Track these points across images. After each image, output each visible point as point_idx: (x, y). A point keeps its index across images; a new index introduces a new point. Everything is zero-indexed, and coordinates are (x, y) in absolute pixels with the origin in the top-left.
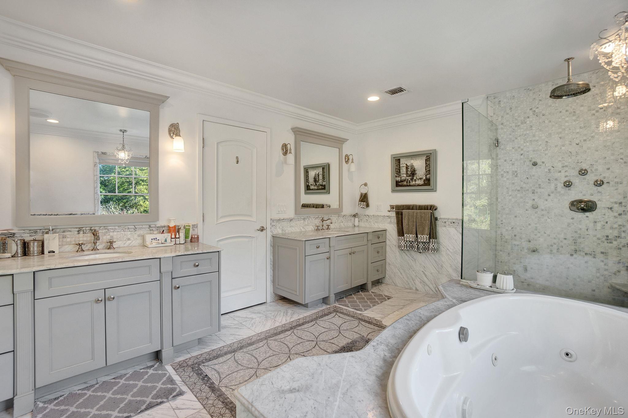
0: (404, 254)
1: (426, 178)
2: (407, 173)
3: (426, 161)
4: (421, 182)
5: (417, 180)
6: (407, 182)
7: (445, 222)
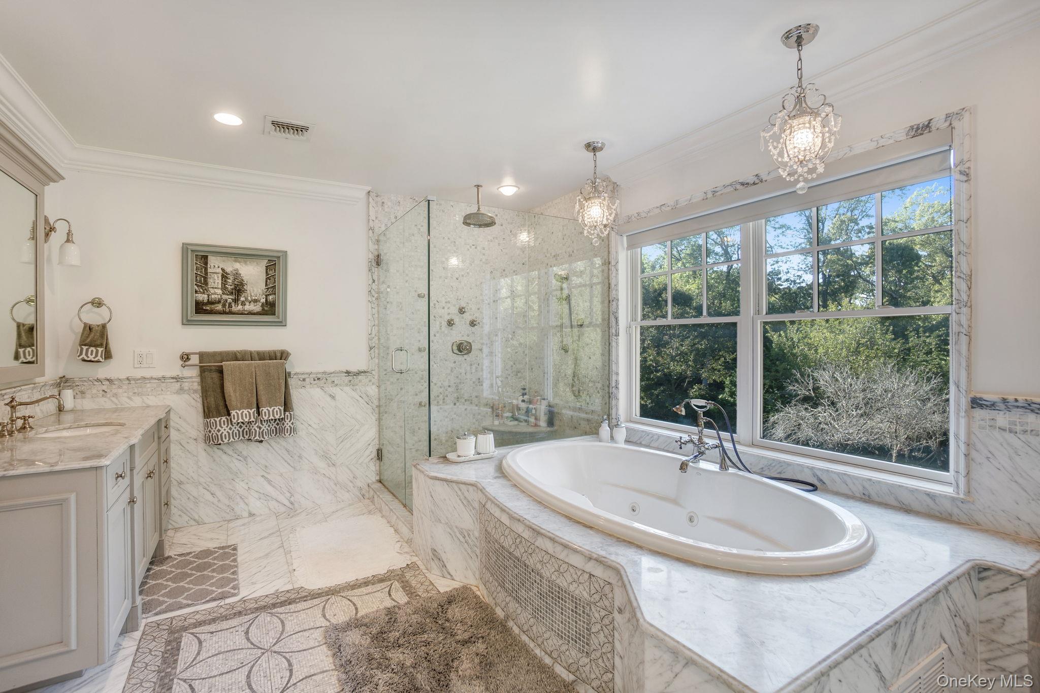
0: (219, 453)
1: (266, 300)
2: (224, 287)
3: (267, 270)
4: (257, 308)
5: (247, 303)
6: (224, 306)
7: (304, 380)
